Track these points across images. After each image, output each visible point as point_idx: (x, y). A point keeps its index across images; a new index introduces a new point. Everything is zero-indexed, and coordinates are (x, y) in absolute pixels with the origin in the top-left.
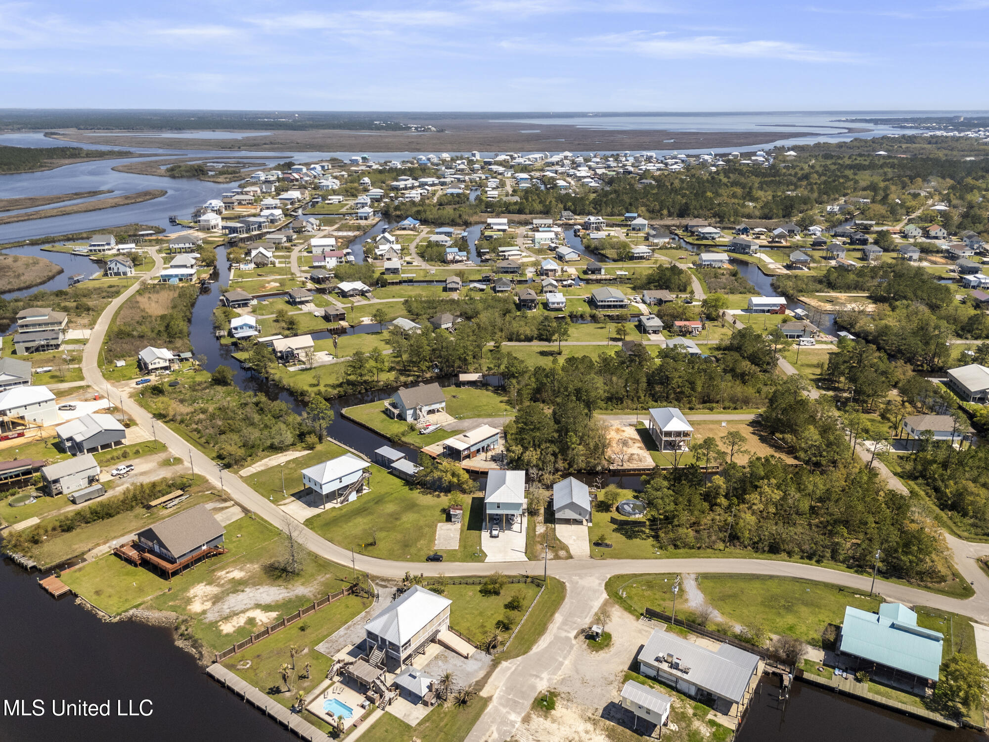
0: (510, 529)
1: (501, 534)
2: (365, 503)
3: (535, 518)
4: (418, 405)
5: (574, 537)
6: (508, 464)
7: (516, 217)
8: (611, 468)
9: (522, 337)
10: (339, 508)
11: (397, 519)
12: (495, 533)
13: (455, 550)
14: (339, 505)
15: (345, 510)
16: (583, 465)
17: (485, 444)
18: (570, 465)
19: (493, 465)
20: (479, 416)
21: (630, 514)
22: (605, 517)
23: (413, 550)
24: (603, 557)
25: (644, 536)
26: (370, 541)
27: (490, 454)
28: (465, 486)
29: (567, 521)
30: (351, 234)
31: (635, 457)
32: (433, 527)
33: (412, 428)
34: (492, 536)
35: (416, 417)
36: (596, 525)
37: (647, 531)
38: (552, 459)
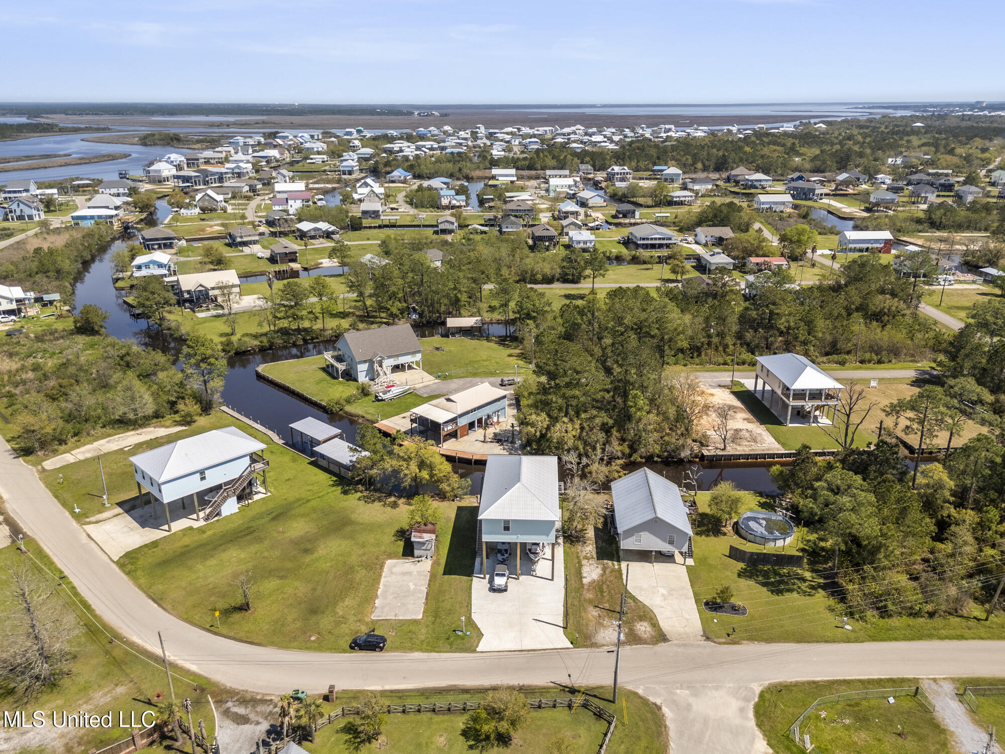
0: (529, 572)
1: (512, 584)
2: (254, 519)
3: (579, 547)
4: (375, 355)
5: (663, 591)
6: (523, 447)
7: (526, 173)
8: (706, 453)
9: (539, 277)
10: (201, 530)
11: (306, 551)
12: (499, 581)
13: (415, 622)
14: (202, 523)
15: (209, 533)
16: (657, 449)
17: (482, 414)
18: (633, 449)
19: (497, 449)
20: (475, 375)
21: (764, 540)
22: (719, 546)
23: (326, 622)
24: (732, 637)
25: (804, 586)
26: (239, 600)
27: (491, 431)
28: (444, 486)
29: (644, 556)
30: (329, 186)
31: (744, 434)
32: (375, 568)
33: (364, 392)
34: (493, 589)
35: (373, 375)
36: (702, 561)
37: (808, 575)
38: (601, 436)
